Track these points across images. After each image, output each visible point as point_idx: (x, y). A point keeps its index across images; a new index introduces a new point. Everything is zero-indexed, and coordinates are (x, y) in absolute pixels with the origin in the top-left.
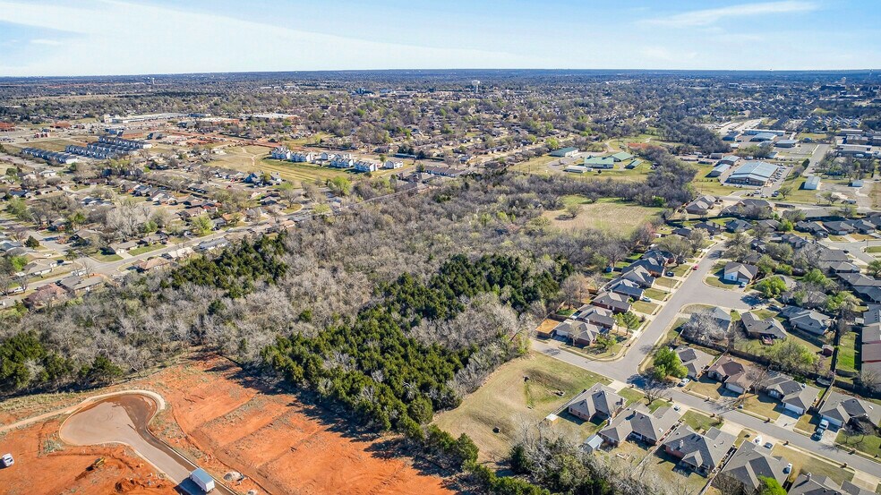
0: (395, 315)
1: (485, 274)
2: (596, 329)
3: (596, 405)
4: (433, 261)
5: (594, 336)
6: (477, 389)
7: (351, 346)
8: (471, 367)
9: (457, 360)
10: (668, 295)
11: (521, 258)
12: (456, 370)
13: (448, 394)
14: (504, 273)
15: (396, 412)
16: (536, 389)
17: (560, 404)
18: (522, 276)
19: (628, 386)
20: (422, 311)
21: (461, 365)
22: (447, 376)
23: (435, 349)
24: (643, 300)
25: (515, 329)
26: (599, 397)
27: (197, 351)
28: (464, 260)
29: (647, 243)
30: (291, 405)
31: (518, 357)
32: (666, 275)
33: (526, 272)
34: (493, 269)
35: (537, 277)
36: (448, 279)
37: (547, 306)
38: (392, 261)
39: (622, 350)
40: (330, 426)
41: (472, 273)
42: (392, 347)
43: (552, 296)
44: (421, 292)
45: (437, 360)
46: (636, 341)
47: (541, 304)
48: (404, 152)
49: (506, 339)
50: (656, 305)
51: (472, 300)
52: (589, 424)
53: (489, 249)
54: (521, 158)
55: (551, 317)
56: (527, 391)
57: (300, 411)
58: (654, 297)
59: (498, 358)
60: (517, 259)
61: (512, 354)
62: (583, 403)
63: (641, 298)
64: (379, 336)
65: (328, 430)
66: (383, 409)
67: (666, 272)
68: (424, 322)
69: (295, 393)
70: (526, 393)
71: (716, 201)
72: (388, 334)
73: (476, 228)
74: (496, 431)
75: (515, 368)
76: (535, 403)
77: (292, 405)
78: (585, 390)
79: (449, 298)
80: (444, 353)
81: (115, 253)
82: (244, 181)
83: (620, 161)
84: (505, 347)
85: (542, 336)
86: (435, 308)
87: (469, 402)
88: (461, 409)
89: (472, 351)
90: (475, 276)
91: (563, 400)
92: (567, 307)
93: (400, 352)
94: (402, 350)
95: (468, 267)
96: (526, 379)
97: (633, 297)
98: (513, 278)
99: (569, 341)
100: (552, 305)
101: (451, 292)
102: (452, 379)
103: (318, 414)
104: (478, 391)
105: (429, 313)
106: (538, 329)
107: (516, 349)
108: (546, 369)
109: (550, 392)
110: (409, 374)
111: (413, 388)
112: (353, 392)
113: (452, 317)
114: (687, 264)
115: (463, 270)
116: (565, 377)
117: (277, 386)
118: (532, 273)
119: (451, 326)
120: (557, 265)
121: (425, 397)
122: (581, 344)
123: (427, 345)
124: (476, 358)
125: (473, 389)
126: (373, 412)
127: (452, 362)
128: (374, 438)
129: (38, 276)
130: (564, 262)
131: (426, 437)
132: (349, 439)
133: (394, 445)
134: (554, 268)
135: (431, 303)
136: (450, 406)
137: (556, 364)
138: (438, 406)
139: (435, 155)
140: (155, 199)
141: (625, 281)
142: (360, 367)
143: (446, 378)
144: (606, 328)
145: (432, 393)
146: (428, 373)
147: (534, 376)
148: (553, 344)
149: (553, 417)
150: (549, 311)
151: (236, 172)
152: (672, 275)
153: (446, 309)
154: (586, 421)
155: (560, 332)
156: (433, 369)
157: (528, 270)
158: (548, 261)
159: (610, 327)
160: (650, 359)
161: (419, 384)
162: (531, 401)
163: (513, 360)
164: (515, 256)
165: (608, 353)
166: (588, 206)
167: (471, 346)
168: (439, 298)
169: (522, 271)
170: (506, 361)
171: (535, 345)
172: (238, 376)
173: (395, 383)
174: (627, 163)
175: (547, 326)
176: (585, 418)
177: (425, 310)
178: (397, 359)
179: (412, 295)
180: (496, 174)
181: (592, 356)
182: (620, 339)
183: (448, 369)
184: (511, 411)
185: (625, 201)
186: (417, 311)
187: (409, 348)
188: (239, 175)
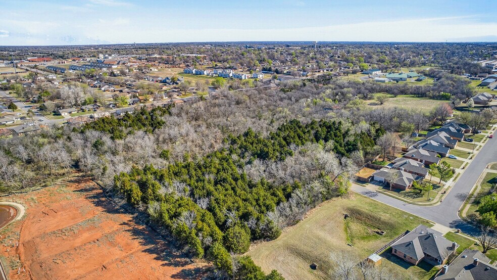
0: (235, 157)
1: (312, 132)
2: (410, 176)
3: (424, 249)
4: (274, 124)
5: (410, 183)
6: (297, 222)
7: (190, 178)
8: (293, 201)
9: (280, 194)
10: (471, 155)
11: (343, 122)
12: (278, 204)
13: (267, 225)
14: (328, 132)
15: (210, 239)
16: (356, 227)
17: (382, 243)
18: (343, 135)
19: (453, 230)
20: (257, 154)
21: (284, 199)
22: (268, 208)
23: (262, 184)
24: (449, 157)
25: (337, 171)
26: (428, 240)
27: (78, 176)
28: (298, 123)
29: (443, 119)
30: (124, 224)
31: (338, 196)
32: (465, 140)
33: (347, 133)
34: (320, 129)
35: (356, 135)
36: (282, 134)
37: (365, 157)
38: (242, 122)
39: (438, 197)
40: (148, 247)
41: (302, 131)
42: (224, 180)
43: (369, 149)
44: (259, 141)
45: (262, 193)
46: (450, 189)
47: (361, 154)
48: (266, 70)
49: (328, 179)
50: (462, 162)
51: (300, 148)
52: (416, 269)
53: (317, 118)
54: (342, 74)
55: (368, 166)
56: (347, 227)
57: (128, 231)
58: (458, 156)
59: (320, 195)
60: (340, 123)
61: (333, 193)
62: (409, 244)
63: (447, 155)
64: (215, 171)
65: (145, 251)
66: (197, 235)
67: (465, 138)
68: (256, 162)
69: (133, 214)
70: (346, 230)
71: (493, 97)
72: (223, 169)
73: (308, 106)
74: (313, 267)
75: (336, 206)
76: (355, 240)
77: (127, 224)
78: (407, 232)
79: (281, 146)
80: (270, 187)
81: (61, 115)
82: (161, 82)
83: (411, 77)
84: (326, 185)
85: (360, 181)
86: (267, 152)
87: (288, 235)
88: (279, 241)
89: (295, 187)
90: (304, 133)
91: (384, 239)
92: (381, 160)
93: (231, 184)
94: (234, 183)
95: (300, 127)
96: (346, 217)
97: (440, 154)
98: (336, 136)
99: (386, 185)
100: (369, 157)
101: (284, 143)
102: (273, 211)
103: (143, 234)
104: (298, 225)
105: (263, 156)
106: (357, 175)
107: (336, 190)
108: (365, 208)
109: (370, 230)
110: (233, 203)
111: (233, 217)
112: (177, 215)
113: (282, 160)
114: (482, 134)
115: (295, 129)
116: (385, 217)
117: (122, 207)
118: (352, 132)
119: (279, 166)
120: (372, 128)
121: (244, 226)
122: (398, 188)
123: (257, 180)
124: (299, 194)
125: (293, 221)
126: (188, 237)
127: (276, 196)
128: (186, 263)
129: (4, 124)
130: (377, 126)
131: (234, 269)
132: (161, 262)
133: (204, 273)
134: (369, 130)
135: (265, 149)
136: (269, 237)
137: (376, 205)
138: (255, 236)
139: (285, 72)
140: (103, 89)
141: (432, 142)
142: (192, 194)
143: (268, 209)
144: (420, 176)
145: (252, 222)
146: (251, 204)
147: (353, 214)
148: (371, 187)
149: (376, 258)
150: (367, 161)
151: (158, 77)
152: (471, 141)
153: (278, 154)
154: (414, 265)
155: (377, 178)
156: (257, 200)
157: (348, 130)
158: (364, 125)
159: (424, 176)
160: (468, 206)
161: (241, 213)
162: (351, 238)
163: (334, 199)
164: (337, 122)
165: (424, 198)
166: (391, 99)
167: (295, 183)
168: (273, 146)
169: (343, 131)
170: (327, 199)
171: (354, 187)
172: (97, 196)
173: (217, 210)
174: (416, 78)
175: (365, 173)
176: (412, 261)
177: (260, 154)
178: (226, 190)
179: (252, 144)
180: (326, 80)
181: (409, 200)
182: (435, 187)
183: (271, 201)
184: (330, 248)
185: (419, 97)
186: (253, 155)
187: (240, 182)
188: (160, 79)
